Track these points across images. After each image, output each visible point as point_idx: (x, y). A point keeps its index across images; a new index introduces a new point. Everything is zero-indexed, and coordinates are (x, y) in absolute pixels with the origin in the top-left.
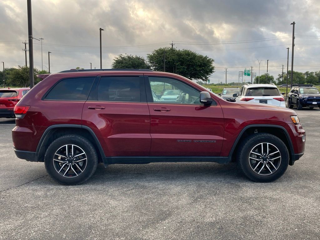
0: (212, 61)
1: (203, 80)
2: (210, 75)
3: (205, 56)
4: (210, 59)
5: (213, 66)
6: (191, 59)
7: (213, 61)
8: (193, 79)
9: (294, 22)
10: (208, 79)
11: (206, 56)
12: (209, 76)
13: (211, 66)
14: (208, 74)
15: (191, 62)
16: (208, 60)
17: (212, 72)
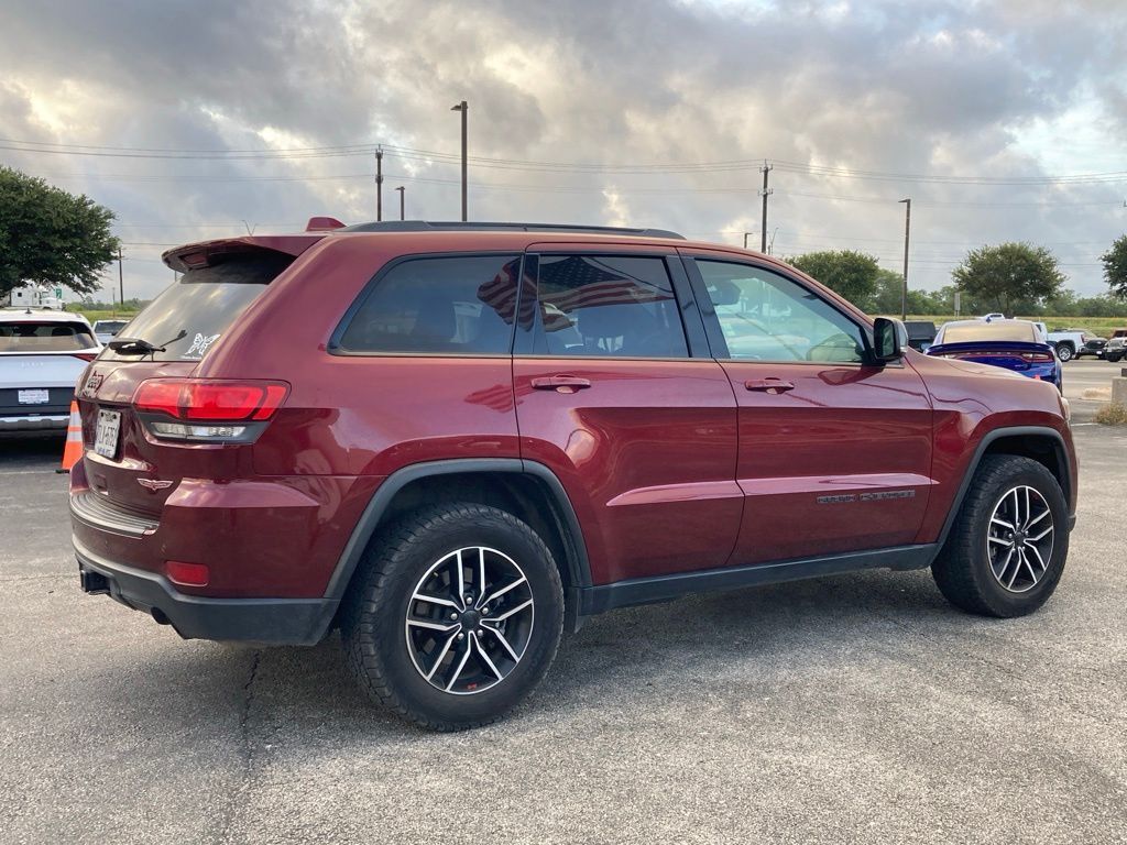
0: (106, 217)
1: (76, 288)
2: (100, 268)
3: (80, 196)
4: (99, 209)
5: (113, 235)
6: (27, 204)
7: (110, 216)
8: (29, 281)
9: (464, 104)
10: (95, 283)
11: (84, 197)
12: (98, 272)
13: (102, 234)
14: (92, 267)
15: (30, 218)
16: (92, 211)
17: (109, 259)
